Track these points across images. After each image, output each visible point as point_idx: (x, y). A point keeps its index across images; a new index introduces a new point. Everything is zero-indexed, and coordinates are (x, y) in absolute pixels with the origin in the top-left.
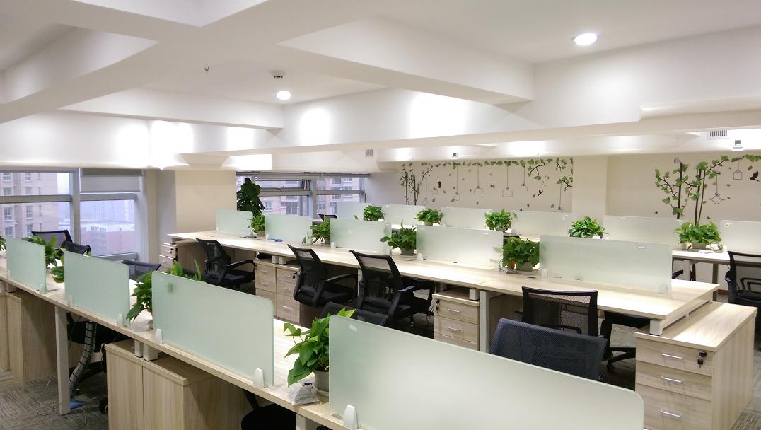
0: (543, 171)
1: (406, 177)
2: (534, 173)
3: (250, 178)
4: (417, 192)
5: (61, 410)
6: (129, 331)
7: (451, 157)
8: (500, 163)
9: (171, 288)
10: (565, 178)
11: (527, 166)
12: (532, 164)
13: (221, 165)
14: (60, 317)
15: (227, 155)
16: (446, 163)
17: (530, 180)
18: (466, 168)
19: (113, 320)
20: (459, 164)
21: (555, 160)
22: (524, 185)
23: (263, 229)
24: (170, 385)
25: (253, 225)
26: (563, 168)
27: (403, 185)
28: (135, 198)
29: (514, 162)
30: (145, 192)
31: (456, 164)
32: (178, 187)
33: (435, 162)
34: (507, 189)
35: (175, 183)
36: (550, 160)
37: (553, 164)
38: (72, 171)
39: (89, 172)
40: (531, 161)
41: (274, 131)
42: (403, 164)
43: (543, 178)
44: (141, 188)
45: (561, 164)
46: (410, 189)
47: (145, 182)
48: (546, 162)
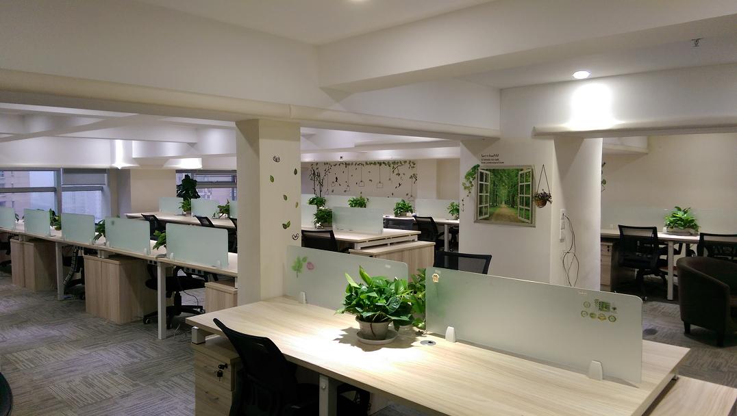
0: (401, 169)
1: (314, 174)
2: (396, 172)
3: (190, 175)
4: (322, 185)
5: (59, 299)
6: (95, 247)
7: (339, 160)
8: (375, 163)
9: (113, 223)
10: (414, 175)
11: (392, 165)
12: (393, 164)
13: (162, 166)
14: (59, 248)
15: (167, 159)
16: (340, 164)
17: (394, 176)
18: (354, 167)
19: (87, 242)
20: (349, 164)
21: (408, 162)
22: (390, 179)
23: (190, 209)
24: (114, 267)
25: (183, 207)
26: (413, 167)
27: (311, 179)
28: (102, 189)
29: (384, 163)
30: (109, 185)
31: (347, 164)
32: (132, 181)
33: (334, 162)
34: (380, 182)
35: (129, 178)
36: (405, 162)
37: (407, 164)
38: (56, 170)
39: (69, 171)
40: (394, 163)
41: (192, 145)
42: (312, 164)
43: (401, 175)
44: (106, 182)
45: (412, 165)
46: (317, 183)
47: (108, 179)
48: (403, 163)
